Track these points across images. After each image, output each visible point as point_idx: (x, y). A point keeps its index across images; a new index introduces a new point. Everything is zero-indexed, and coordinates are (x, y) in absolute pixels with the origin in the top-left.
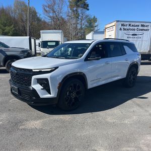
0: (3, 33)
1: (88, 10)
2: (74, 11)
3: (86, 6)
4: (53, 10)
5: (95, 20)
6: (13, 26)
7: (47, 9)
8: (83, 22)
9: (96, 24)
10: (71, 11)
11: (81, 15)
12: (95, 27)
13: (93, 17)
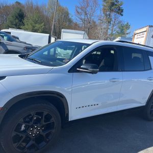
0: (33, 30)
1: (122, 15)
2: (106, 15)
3: (120, 11)
4: (85, 12)
5: (128, 27)
6: (43, 24)
7: (80, 11)
8: (115, 27)
9: (128, 31)
10: (103, 15)
11: (113, 20)
12: (127, 34)
13: (126, 23)
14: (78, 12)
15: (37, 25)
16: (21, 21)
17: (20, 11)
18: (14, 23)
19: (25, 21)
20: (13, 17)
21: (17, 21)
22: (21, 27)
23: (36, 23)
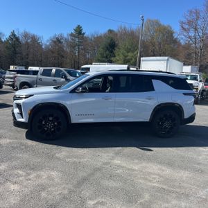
14: (184, 29)
15: (129, 54)
16: (112, 52)
17: (112, 40)
18: (105, 55)
19: (116, 51)
20: (103, 48)
21: (107, 52)
22: (112, 59)
23: (128, 52)
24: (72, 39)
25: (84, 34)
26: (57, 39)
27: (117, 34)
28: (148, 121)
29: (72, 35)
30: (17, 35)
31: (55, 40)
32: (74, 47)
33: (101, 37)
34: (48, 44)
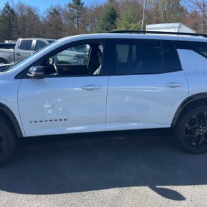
15: (131, 25)
16: (112, 23)
17: (113, 9)
18: (105, 27)
19: (118, 22)
20: (103, 19)
21: (108, 24)
23: (130, 23)
24: (70, 10)
25: (83, 4)
26: (55, 10)
27: (118, 4)
28: (169, 126)
29: (70, 5)
30: (12, 7)
31: (52, 11)
32: (73, 19)
33: (101, 7)
34: (45, 16)
